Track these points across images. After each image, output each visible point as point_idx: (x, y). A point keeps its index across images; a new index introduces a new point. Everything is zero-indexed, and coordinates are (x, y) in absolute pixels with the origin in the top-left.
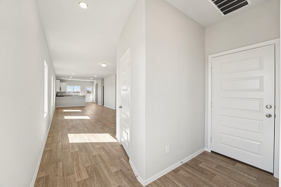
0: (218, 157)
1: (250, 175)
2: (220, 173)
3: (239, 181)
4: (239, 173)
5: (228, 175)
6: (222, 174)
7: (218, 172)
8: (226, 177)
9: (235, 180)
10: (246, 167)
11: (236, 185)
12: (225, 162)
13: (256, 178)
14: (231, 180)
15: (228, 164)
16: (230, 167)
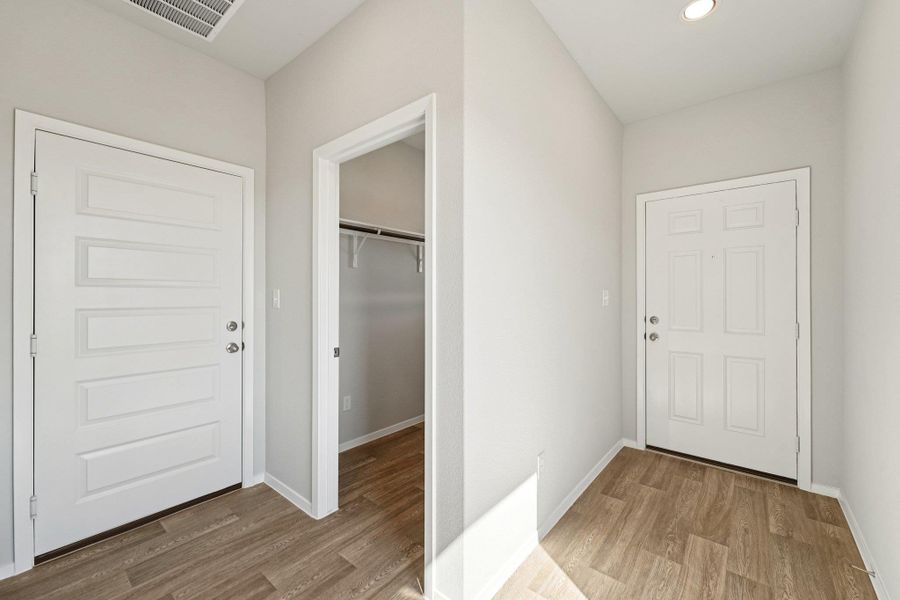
0: (84, 555)
1: (221, 520)
2: (169, 580)
3: (226, 549)
4: (198, 535)
5: (190, 563)
6: (175, 577)
7: (161, 584)
8: (196, 573)
9: (217, 557)
10: (188, 513)
11: (235, 562)
12: (130, 546)
13: (232, 515)
14: (214, 564)
15: (148, 544)
16: (162, 545)
